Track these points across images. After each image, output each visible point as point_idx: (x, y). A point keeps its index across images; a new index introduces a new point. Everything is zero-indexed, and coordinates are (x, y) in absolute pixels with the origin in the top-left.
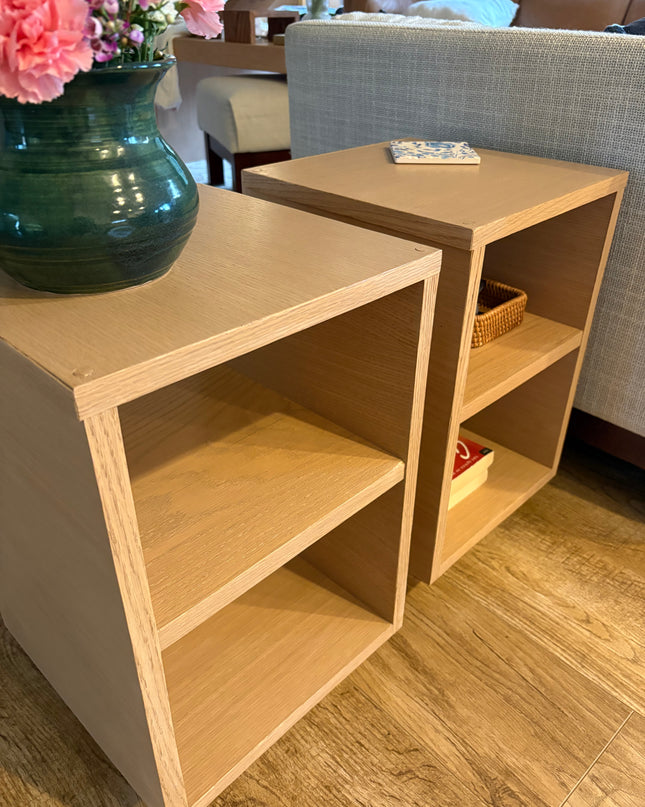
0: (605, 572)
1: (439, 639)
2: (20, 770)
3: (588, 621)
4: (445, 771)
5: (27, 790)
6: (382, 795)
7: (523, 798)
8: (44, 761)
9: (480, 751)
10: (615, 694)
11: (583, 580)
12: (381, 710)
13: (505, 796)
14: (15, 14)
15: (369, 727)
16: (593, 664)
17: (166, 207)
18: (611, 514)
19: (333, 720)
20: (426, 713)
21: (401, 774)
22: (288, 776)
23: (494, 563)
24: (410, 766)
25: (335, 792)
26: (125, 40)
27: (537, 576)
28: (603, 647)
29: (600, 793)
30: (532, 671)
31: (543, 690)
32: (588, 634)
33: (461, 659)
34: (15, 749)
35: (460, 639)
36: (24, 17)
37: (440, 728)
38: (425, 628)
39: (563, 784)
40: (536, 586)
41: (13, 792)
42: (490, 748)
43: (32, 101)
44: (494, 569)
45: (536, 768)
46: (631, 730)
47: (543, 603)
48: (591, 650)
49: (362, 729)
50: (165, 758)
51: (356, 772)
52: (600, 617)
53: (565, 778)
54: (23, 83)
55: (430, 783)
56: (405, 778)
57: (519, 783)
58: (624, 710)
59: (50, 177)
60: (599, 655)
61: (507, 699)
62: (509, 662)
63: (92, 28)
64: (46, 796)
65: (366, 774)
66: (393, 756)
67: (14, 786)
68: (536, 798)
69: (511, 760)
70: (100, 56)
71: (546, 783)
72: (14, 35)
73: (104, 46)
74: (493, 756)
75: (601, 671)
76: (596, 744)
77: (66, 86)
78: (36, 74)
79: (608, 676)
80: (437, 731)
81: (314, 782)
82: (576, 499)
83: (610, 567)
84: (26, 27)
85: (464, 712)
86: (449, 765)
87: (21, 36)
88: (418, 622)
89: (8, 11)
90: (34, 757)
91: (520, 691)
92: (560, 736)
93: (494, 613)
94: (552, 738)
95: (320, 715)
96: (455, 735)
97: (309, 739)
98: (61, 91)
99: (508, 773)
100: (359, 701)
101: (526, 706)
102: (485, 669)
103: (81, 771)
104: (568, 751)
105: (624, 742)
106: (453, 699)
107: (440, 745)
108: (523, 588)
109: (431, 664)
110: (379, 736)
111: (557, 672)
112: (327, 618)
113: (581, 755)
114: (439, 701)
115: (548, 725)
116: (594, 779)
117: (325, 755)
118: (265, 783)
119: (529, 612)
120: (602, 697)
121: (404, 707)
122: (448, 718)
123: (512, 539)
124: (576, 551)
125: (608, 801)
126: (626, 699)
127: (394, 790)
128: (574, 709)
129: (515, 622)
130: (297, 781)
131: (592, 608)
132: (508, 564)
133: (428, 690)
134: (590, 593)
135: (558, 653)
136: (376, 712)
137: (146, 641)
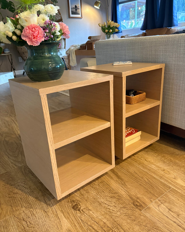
0: (171, 161)
1: (126, 173)
2: (28, 193)
3: (164, 170)
4: (123, 197)
5: (29, 197)
6: (107, 201)
7: (140, 203)
8: (33, 192)
9: (132, 194)
10: (168, 184)
11: (164, 162)
12: (109, 186)
13: (136, 202)
14: (33, 33)
15: (106, 189)
16: (163, 179)
17: (59, 66)
18: (175, 149)
19: (98, 187)
20: (120, 187)
21: (112, 197)
22: (86, 196)
23: (142, 159)
24: (114, 196)
25: (96, 200)
26: (50, 37)
27: (153, 161)
28: (167, 175)
29: (160, 203)
30: (147, 179)
31: (149, 183)
32: (163, 173)
33: (130, 177)
34: (27, 189)
35: (131, 173)
36: (34, 33)
37: (123, 189)
38: (123, 171)
39: (151, 201)
40: (152, 163)
41: (26, 197)
42: (134, 193)
43: (35, 45)
44: (142, 160)
45: (145, 198)
46: (171, 192)
47: (153, 167)
48: (163, 176)
49: (104, 189)
50: (56, 177)
51: (102, 197)
52: (167, 170)
53: (152, 200)
54: (34, 43)
55: (119, 199)
56: (113, 198)
57: (140, 200)
58: (170, 188)
59: (38, 60)
60: (165, 177)
61: (140, 185)
62: (142, 178)
63: (44, 34)
64: (33, 198)
65: (104, 197)
66: (111, 194)
67: (26, 196)
68: (144, 203)
69: (139, 196)
70: (46, 39)
71: (147, 200)
72: (33, 36)
73: (46, 37)
74: (135, 195)
75: (165, 180)
76: (161, 194)
77: (40, 43)
78: (36, 41)
79: (167, 181)
80: (122, 190)
81: (91, 198)
82: (166, 146)
83: (172, 160)
84: (34, 34)
85: (129, 187)
86: (124, 196)
87: (34, 36)
88: (121, 169)
89: (32, 32)
90: (31, 191)
91: (144, 183)
92: (152, 192)
93: (140, 168)
94: (150, 192)
95: (95, 186)
96: (126, 191)
97: (91, 190)
98: (39, 44)
99: (138, 198)
100: (104, 184)
101: (145, 186)
102: (136, 179)
103: (40, 194)
104: (154, 195)
105: (168, 194)
106: (127, 184)
107: (122, 192)
108: (148, 164)
109: (123, 177)
110: (108, 190)
111: (154, 180)
112: (97, 164)
113: (157, 196)
114: (124, 184)
115: (149, 190)
116: (159, 200)
117: (95, 193)
118: (80, 197)
119: (149, 168)
120: (164, 185)
121: (115, 185)
122: (125, 188)
123: (148, 154)
124: (164, 157)
125: (162, 205)
126: (171, 186)
127: (110, 200)
128: (157, 187)
129: (145, 170)
130: (88, 197)
131: (165, 168)
132: (146, 159)
133: (121, 182)
134: (166, 165)
135: (155, 176)
136: (108, 186)
137: (51, 145)
